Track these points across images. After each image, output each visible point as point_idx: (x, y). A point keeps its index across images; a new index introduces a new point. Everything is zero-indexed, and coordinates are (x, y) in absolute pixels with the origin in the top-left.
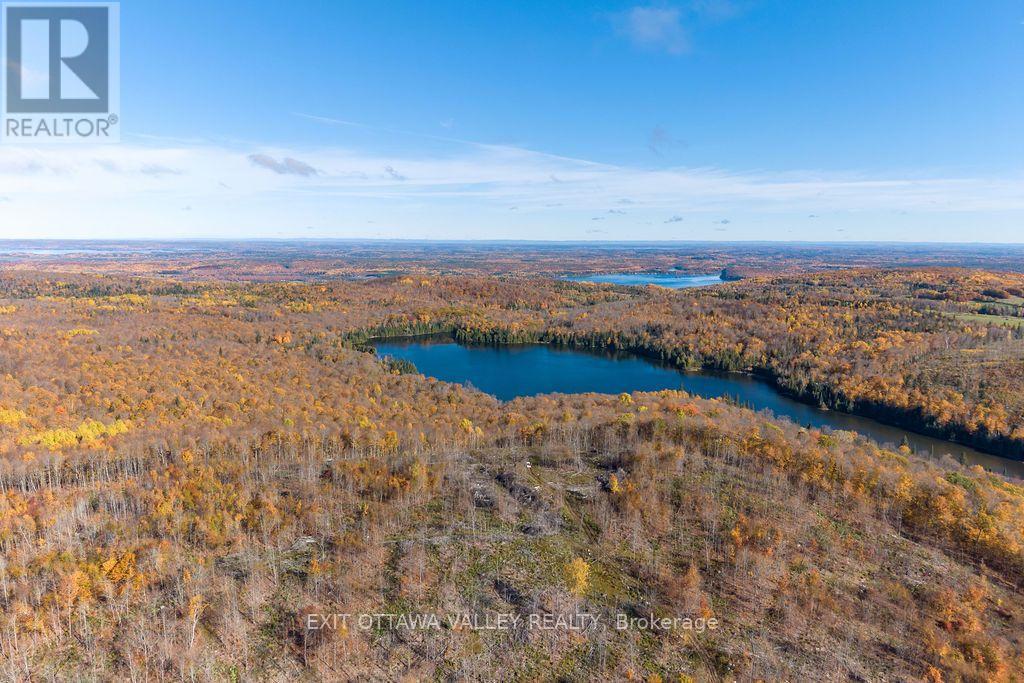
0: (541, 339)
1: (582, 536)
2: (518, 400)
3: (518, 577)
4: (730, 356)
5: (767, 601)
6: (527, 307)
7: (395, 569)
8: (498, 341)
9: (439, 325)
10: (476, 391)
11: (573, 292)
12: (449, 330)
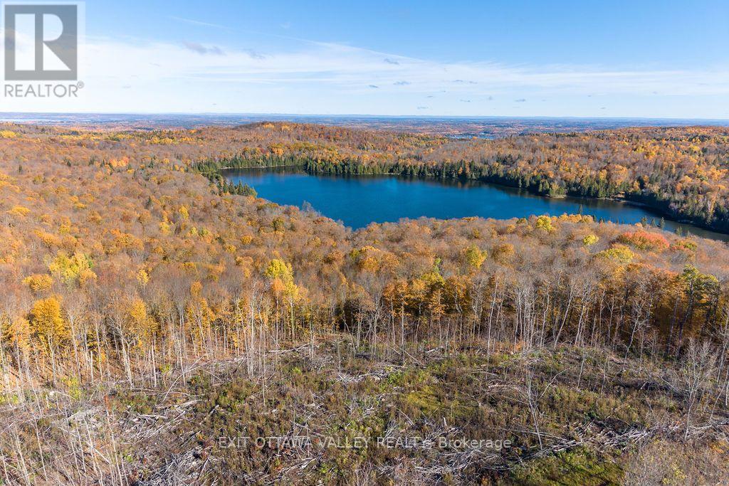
0: (391, 171)
4: (598, 182)
8: (349, 172)
9: (292, 158)
10: (315, 215)
12: (301, 163)
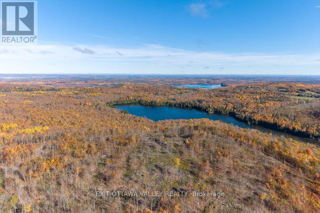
0: (166, 104)
1: (178, 154)
2: (160, 121)
3: (161, 164)
4: (222, 109)
5: (227, 170)
6: (161, 94)
7: (128, 162)
8: (153, 105)
9: (135, 100)
10: (147, 119)
11: (175, 90)
12: (138, 101)
